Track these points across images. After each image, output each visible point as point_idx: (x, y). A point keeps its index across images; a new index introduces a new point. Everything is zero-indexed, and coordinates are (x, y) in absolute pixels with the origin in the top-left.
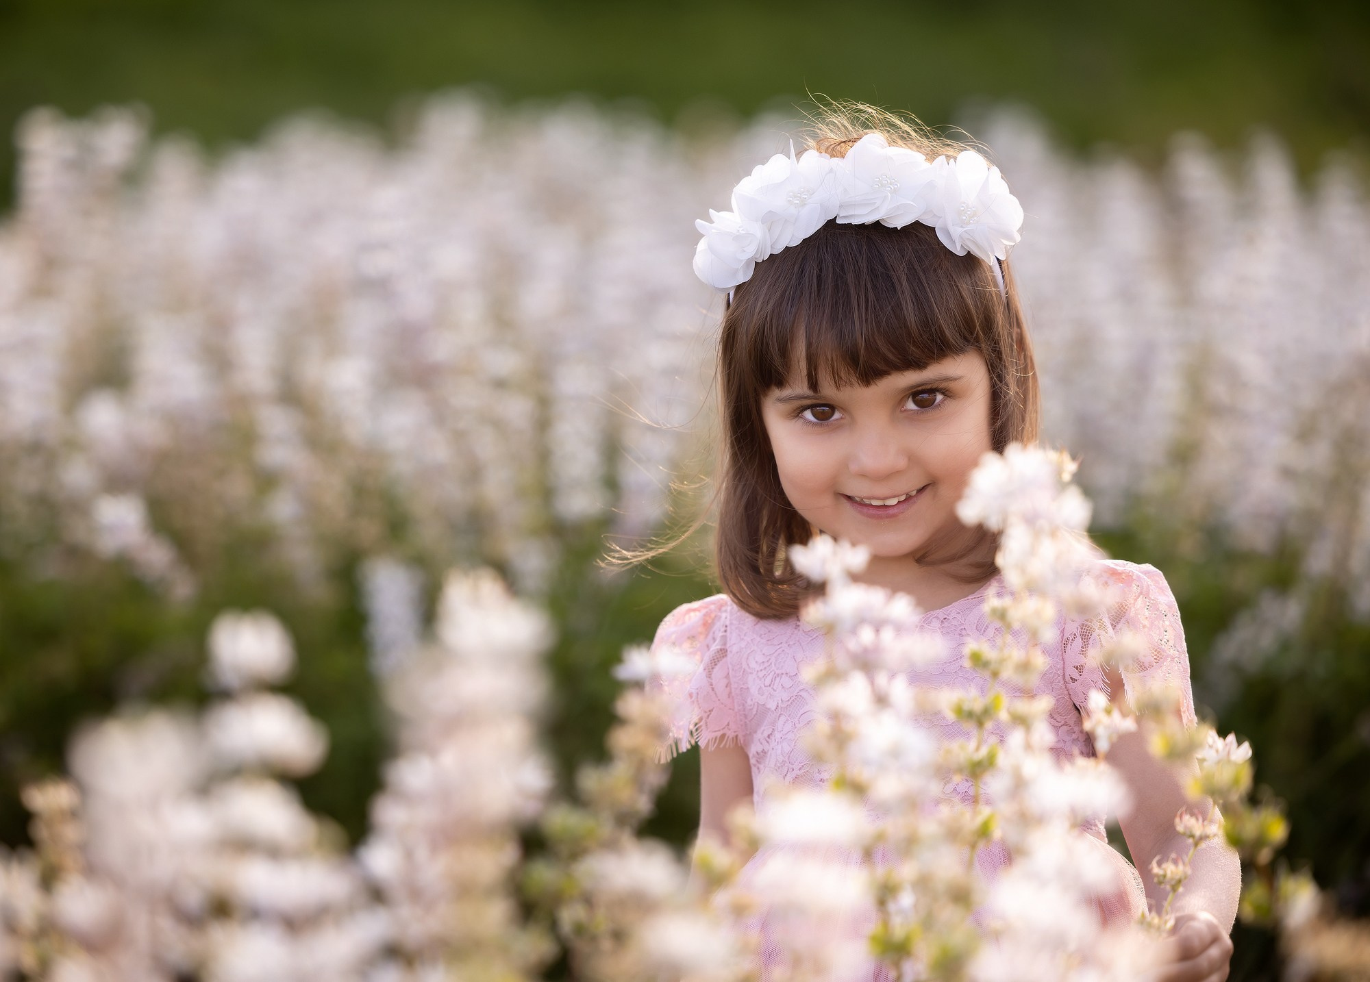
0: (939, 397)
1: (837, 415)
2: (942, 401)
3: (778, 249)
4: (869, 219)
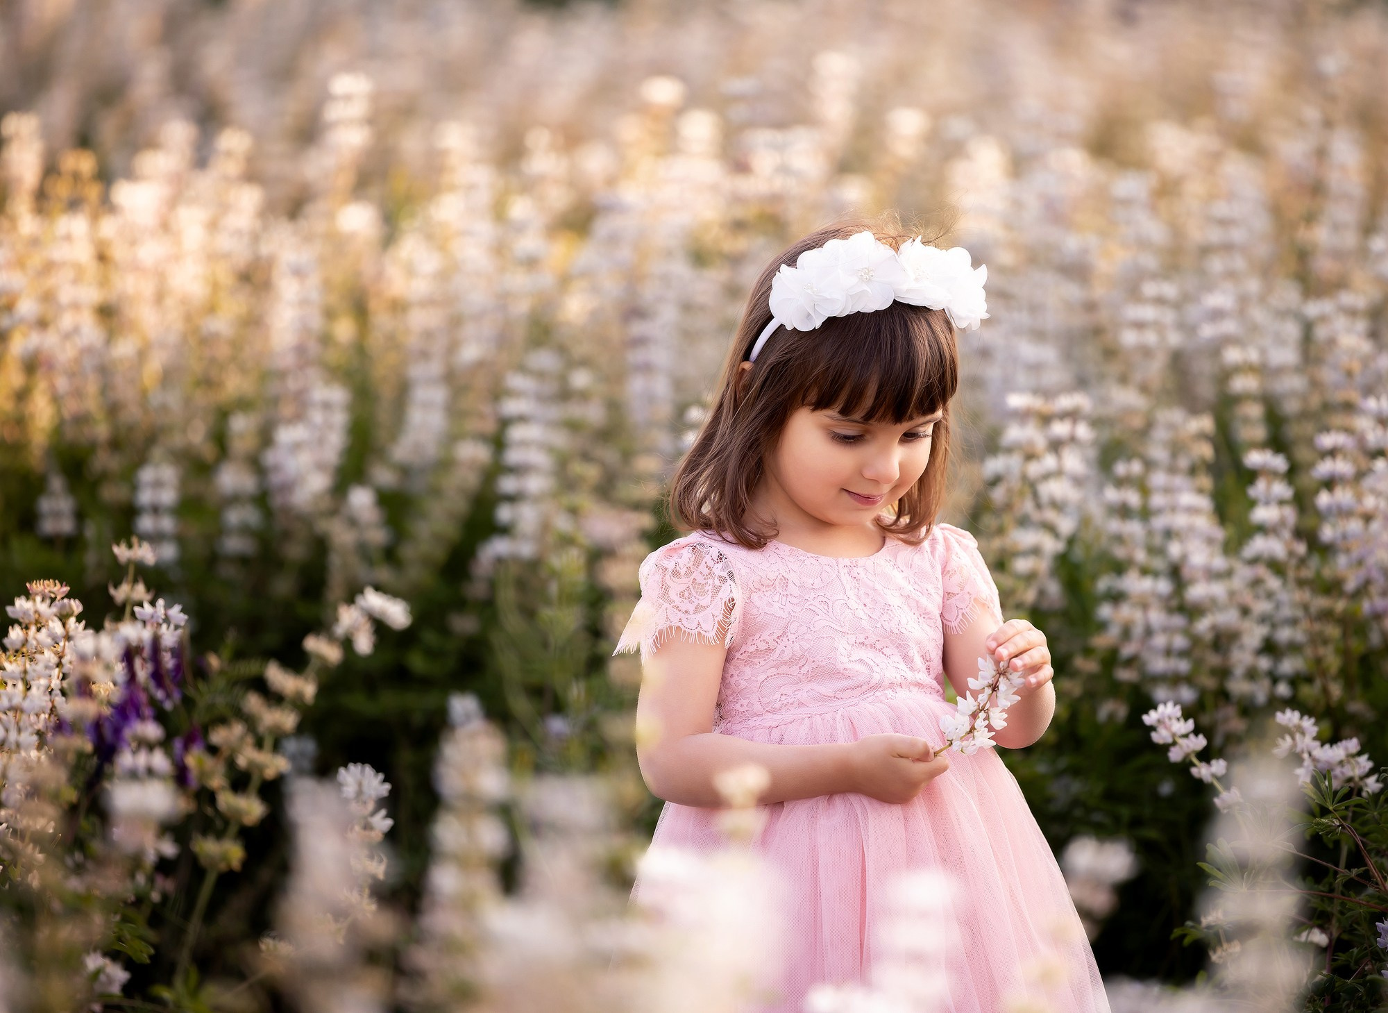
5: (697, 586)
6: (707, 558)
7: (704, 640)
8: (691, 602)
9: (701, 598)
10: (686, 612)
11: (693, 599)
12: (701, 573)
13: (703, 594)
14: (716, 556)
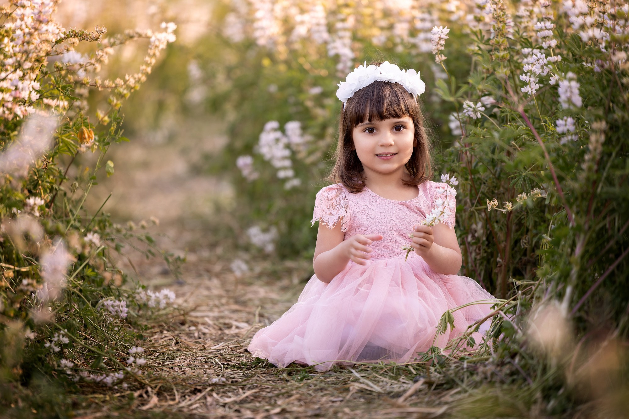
1: (375, 131)
5: (333, 205)
6: (341, 197)
13: (334, 209)
14: (344, 197)
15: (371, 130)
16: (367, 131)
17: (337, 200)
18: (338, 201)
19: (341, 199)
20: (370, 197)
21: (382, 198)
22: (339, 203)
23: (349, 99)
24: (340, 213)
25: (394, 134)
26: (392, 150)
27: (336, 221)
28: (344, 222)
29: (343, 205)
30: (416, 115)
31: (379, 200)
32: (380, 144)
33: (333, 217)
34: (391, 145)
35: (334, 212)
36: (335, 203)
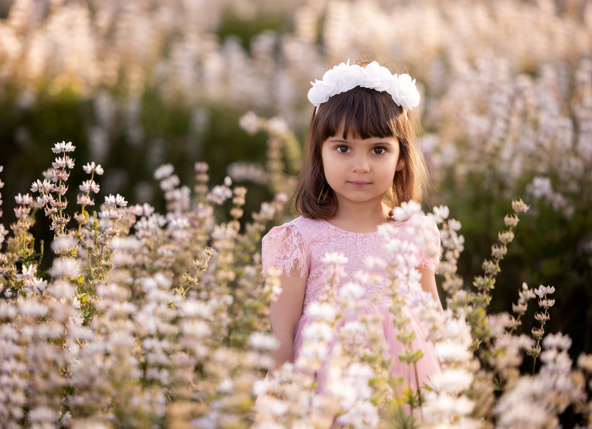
0: (383, 151)
1: (349, 151)
2: (385, 153)
3: (339, 93)
4: (371, 87)
5: (286, 246)
6: (293, 233)
7: (285, 274)
8: (282, 254)
9: (287, 252)
10: (280, 258)
11: (283, 252)
12: (289, 240)
13: (288, 250)
14: (296, 233)
15: (344, 149)
16: (339, 149)
17: (290, 237)
18: (291, 239)
19: (293, 236)
20: (328, 230)
21: (343, 231)
22: (291, 242)
23: (322, 104)
24: (294, 256)
25: (373, 157)
26: (365, 178)
27: (292, 266)
28: (300, 266)
29: (297, 244)
30: (405, 140)
31: (339, 234)
32: (353, 169)
33: (289, 260)
34: (366, 172)
35: (288, 255)
36: (288, 243)
